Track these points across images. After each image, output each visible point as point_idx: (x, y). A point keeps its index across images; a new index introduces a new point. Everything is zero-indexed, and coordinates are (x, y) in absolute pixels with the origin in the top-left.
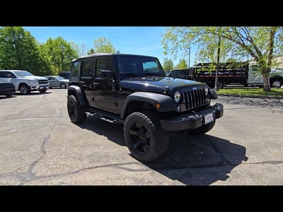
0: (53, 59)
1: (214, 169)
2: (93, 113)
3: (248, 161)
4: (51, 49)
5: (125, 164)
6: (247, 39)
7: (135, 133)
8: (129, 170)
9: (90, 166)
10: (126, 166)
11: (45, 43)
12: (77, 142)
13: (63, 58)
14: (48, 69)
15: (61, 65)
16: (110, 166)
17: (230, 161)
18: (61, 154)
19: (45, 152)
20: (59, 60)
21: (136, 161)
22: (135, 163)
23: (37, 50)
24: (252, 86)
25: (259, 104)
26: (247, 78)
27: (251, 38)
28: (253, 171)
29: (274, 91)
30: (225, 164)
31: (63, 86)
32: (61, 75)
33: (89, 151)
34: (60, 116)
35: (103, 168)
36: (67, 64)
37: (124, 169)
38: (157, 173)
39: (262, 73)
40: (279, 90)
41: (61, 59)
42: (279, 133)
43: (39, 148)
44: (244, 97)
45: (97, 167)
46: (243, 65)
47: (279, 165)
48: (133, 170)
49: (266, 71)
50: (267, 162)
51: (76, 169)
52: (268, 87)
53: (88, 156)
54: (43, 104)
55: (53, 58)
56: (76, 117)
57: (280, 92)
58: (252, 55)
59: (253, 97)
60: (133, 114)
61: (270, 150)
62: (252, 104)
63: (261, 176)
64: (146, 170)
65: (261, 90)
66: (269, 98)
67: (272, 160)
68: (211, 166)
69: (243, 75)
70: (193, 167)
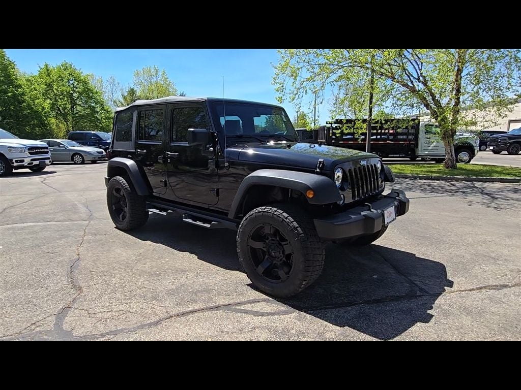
0: (53, 107)
1: (405, 304)
2: (165, 210)
3: (455, 287)
4: (49, 86)
5: (245, 303)
6: (418, 79)
7: (258, 245)
8: (256, 314)
9: (180, 310)
10: (248, 307)
11: (36, 73)
12: (140, 266)
13: (74, 104)
14: (45, 125)
15: (70, 118)
16: (217, 308)
17: (426, 288)
18: (114, 291)
19: (80, 289)
20: (64, 109)
21: (264, 297)
22: (264, 300)
23: (20, 86)
24: (423, 160)
25: (444, 190)
26: (416, 145)
27: (424, 77)
28: (468, 303)
29: (461, 169)
30: (419, 293)
31: (78, 159)
32: (72, 137)
33: (169, 283)
34: (90, 218)
35: (207, 314)
36: (82, 117)
37: (246, 312)
38: (308, 316)
39: (443, 138)
40: (468, 167)
41: (69, 106)
42: (489, 238)
43: (65, 281)
44: (415, 178)
45: (193, 312)
46: (411, 123)
47: (505, 290)
48: (263, 314)
49: (449, 135)
50: (485, 288)
51: (154, 319)
52: (452, 161)
53: (171, 293)
54: (46, 194)
55: (53, 104)
56: (127, 219)
57: (472, 170)
58: (427, 106)
59: (432, 179)
60: (259, 209)
61: (484, 266)
62: (433, 190)
63: (483, 311)
64: (287, 313)
65: (441, 166)
66: (457, 180)
67: (491, 283)
68: (398, 298)
69: (410, 140)
70: (368, 302)
